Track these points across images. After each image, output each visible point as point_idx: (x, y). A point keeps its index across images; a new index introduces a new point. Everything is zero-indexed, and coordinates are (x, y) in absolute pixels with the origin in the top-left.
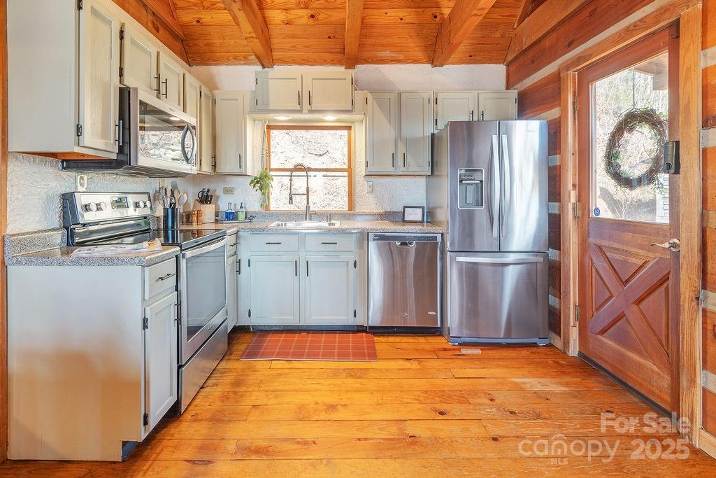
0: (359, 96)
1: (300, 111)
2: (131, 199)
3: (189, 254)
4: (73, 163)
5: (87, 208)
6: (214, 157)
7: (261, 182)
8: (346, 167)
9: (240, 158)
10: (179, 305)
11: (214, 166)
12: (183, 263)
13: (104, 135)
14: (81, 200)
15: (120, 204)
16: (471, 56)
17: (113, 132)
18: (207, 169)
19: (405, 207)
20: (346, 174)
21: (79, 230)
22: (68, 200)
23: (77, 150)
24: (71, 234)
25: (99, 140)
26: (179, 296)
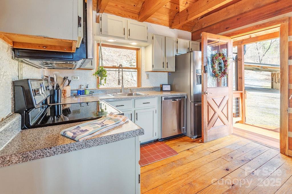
1: (124, 38)
8: (135, 67)
16: (183, 27)
19: (162, 85)
20: (136, 70)
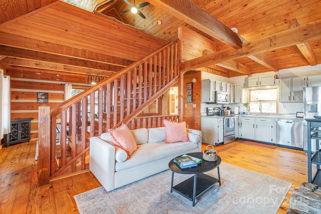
0: (277, 80)
1: (258, 87)
2: (216, 109)
3: (225, 118)
4: (208, 103)
5: (210, 110)
6: (234, 99)
7: (246, 105)
8: (276, 100)
9: (240, 99)
10: (224, 126)
11: (234, 101)
12: (225, 119)
13: (213, 99)
14: (209, 108)
15: (214, 109)
17: (214, 98)
18: (232, 102)
19: (297, 112)
20: (276, 102)
21: (209, 113)
22: (207, 108)
23: (209, 102)
24: (208, 114)
25: (212, 100)
26: (224, 124)
